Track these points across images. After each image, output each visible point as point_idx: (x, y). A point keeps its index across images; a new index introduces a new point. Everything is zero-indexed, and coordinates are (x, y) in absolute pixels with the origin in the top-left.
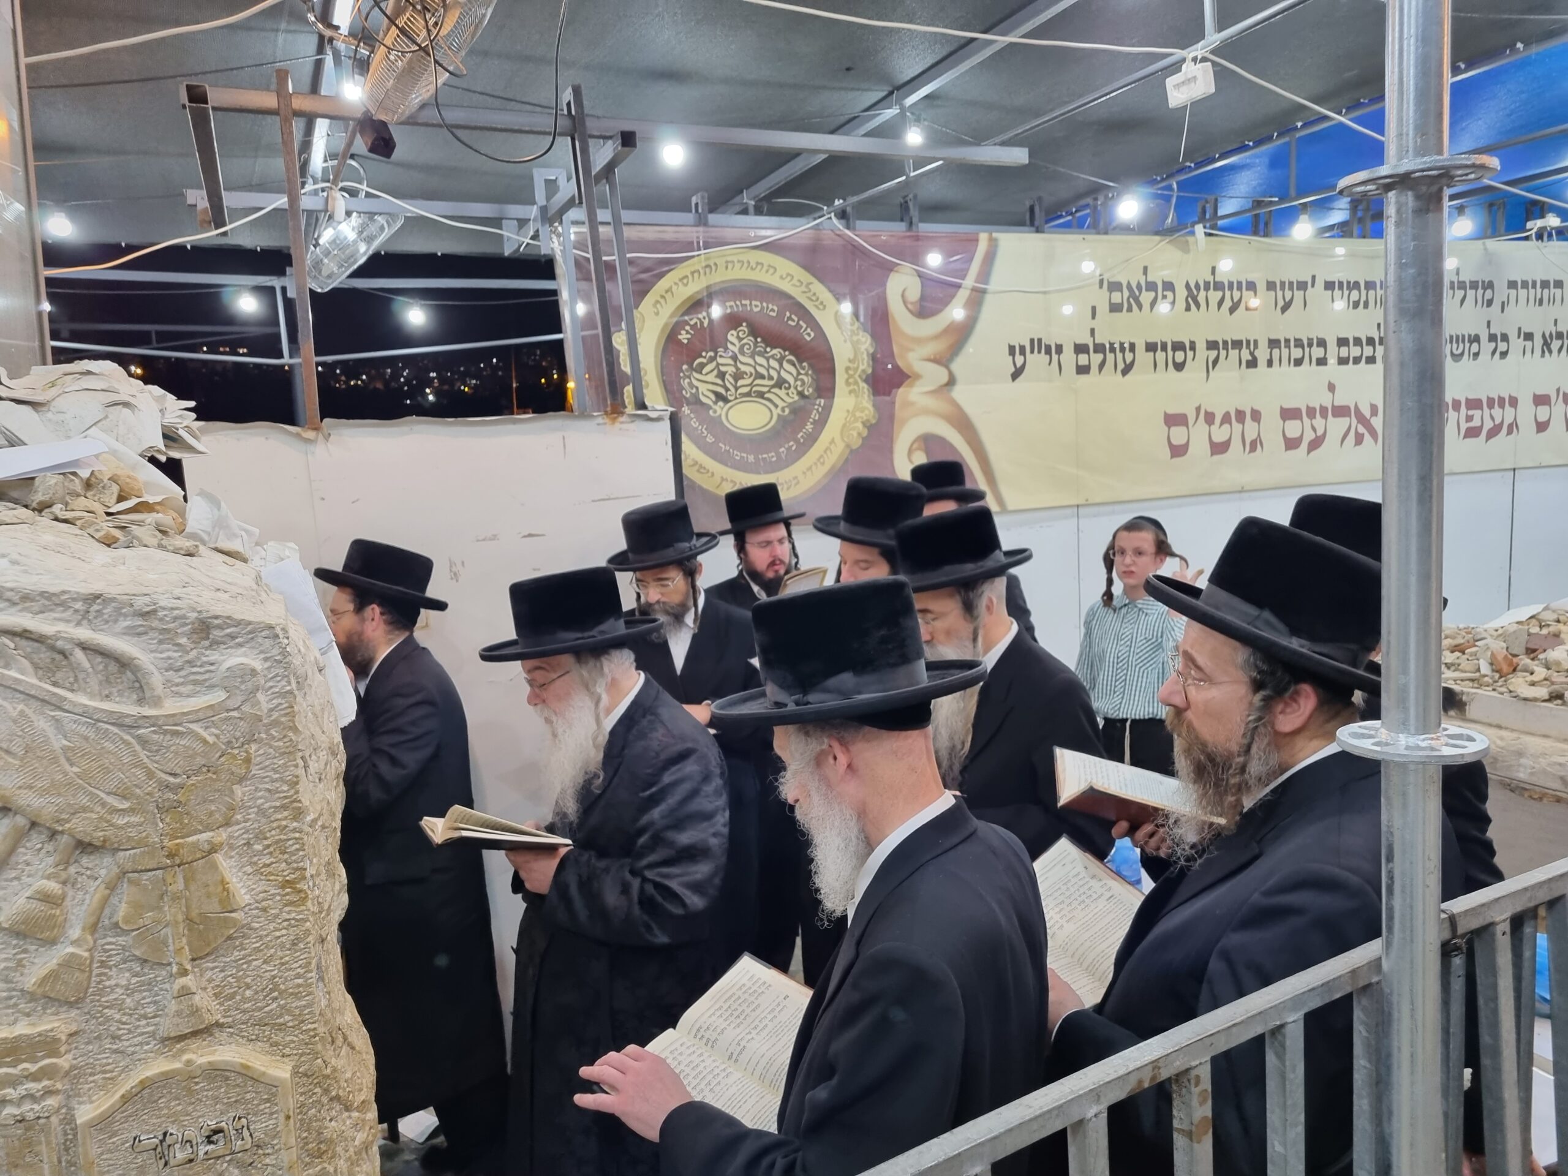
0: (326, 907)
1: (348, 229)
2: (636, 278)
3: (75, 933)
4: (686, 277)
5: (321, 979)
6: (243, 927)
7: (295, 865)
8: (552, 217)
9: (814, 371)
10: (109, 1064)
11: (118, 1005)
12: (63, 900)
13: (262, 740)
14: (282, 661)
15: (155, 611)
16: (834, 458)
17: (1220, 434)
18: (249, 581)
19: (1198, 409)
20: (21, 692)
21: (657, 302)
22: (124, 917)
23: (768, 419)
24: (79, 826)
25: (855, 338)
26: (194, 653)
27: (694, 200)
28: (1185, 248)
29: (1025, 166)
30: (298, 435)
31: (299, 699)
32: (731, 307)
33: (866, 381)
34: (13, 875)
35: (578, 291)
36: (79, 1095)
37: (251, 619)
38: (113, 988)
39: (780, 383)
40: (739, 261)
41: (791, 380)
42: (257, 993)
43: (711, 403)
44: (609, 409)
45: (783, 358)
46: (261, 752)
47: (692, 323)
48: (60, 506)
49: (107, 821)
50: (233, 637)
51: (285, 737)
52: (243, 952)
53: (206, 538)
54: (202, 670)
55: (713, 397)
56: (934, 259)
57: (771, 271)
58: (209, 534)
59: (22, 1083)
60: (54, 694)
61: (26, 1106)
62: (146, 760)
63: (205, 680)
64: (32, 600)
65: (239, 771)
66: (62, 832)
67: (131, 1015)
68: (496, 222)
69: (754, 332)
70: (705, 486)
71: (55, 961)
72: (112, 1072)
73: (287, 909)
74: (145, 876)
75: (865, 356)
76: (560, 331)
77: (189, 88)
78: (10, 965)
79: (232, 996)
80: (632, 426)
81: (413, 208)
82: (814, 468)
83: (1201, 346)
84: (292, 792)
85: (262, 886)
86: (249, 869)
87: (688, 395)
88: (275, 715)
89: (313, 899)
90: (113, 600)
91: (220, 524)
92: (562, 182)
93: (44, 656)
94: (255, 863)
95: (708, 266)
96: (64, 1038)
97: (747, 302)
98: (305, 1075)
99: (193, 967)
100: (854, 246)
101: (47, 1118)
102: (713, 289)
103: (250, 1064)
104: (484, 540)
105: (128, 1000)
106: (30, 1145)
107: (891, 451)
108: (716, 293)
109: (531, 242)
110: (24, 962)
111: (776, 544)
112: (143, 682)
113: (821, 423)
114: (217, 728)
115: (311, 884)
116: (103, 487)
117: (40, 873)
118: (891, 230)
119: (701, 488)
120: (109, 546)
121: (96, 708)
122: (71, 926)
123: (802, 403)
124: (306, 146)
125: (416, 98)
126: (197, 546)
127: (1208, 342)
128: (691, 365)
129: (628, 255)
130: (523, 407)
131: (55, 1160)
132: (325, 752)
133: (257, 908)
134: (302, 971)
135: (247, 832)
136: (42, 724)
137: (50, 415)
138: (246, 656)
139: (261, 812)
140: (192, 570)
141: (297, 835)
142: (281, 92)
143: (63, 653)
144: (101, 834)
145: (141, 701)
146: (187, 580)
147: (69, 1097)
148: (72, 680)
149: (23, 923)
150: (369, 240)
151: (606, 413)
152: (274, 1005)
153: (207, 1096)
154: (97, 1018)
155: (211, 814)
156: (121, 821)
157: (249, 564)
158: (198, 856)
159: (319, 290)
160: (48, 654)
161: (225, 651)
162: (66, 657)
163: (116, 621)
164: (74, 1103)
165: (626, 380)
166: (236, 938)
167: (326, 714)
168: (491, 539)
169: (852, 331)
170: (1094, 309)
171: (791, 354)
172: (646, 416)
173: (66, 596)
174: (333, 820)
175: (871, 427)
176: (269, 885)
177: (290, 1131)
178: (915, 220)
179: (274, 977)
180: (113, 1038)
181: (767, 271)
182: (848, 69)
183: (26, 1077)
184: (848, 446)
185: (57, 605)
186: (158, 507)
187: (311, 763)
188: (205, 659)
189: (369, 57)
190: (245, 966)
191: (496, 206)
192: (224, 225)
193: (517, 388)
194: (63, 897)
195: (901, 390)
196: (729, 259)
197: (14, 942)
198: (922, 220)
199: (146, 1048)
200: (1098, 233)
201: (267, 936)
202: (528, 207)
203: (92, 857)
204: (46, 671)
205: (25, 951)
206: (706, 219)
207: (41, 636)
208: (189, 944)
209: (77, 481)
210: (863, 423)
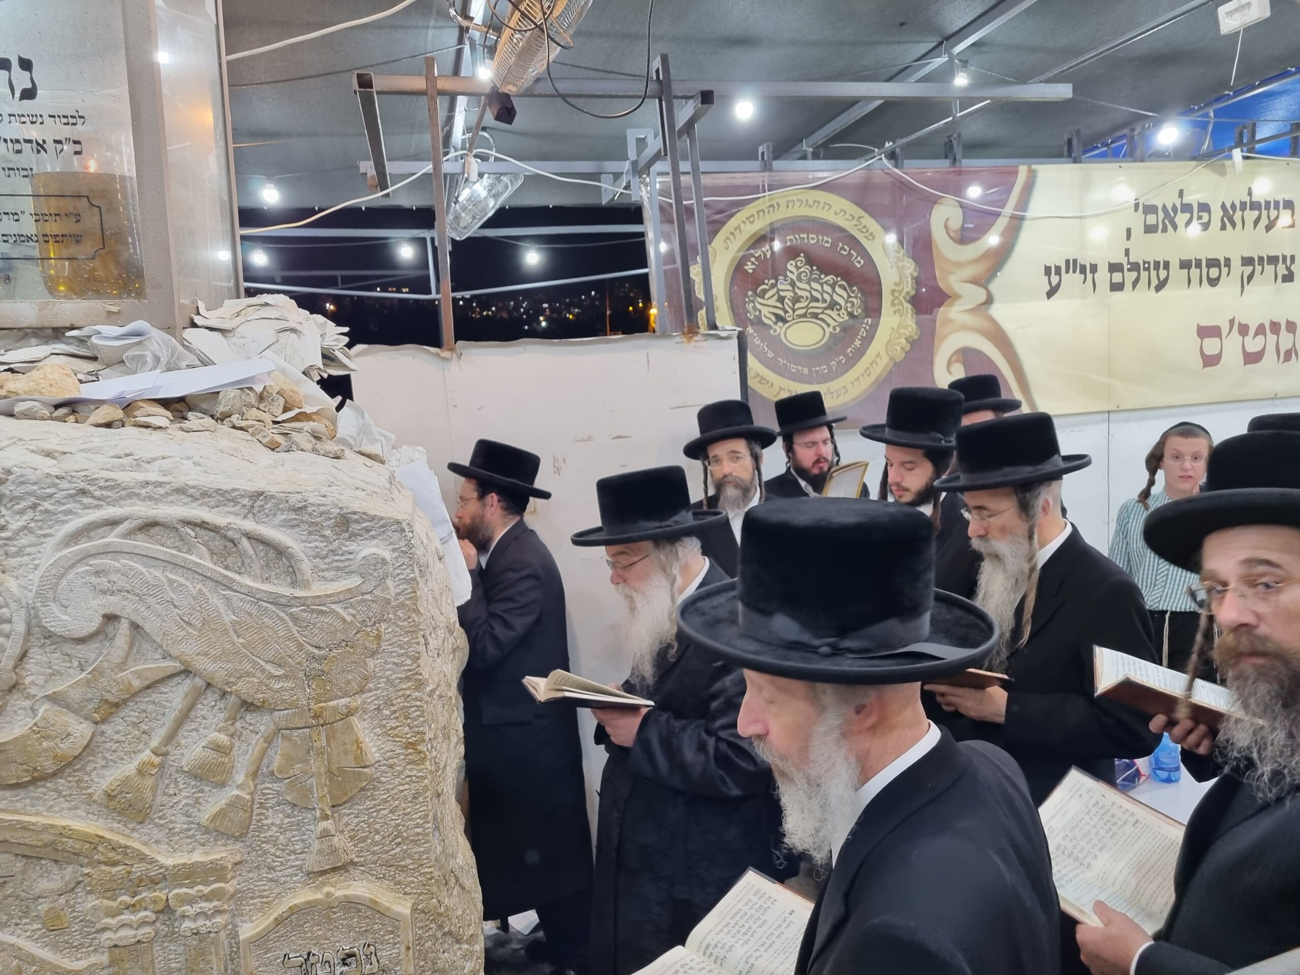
0: (441, 767)
1: (480, 189)
2: (710, 219)
3: (240, 778)
4: (753, 216)
5: (437, 828)
6: (374, 779)
7: (416, 729)
8: (641, 170)
9: (862, 295)
10: (266, 890)
11: (274, 841)
12: (230, 751)
13: (391, 619)
14: (407, 552)
15: (306, 507)
16: (878, 370)
17: (1254, 345)
18: (383, 481)
19: (1232, 322)
20: (200, 574)
21: (728, 238)
22: (278, 768)
23: (821, 336)
24: (245, 688)
25: (900, 264)
26: (336, 543)
27: (760, 149)
28: (1222, 172)
29: (1067, 102)
30: (437, 355)
31: (421, 585)
32: (791, 240)
33: (909, 302)
34: (193, 727)
35: (662, 232)
36: (241, 915)
37: (383, 515)
38: (269, 827)
39: (833, 305)
40: (798, 200)
41: (842, 302)
42: (384, 838)
43: (772, 324)
44: (686, 330)
45: (835, 283)
46: (389, 630)
47: (757, 255)
48: (237, 416)
49: (266, 686)
50: (368, 530)
51: (409, 617)
52: (373, 802)
53: (352, 442)
54: (343, 558)
55: (774, 319)
56: (974, 192)
57: (827, 207)
58: (355, 439)
59: (196, 902)
60: (226, 576)
61: (201, 922)
62: (297, 635)
63: (345, 567)
64: (210, 497)
65: (372, 646)
66: (231, 693)
67: (283, 850)
68: (596, 176)
69: (810, 261)
70: (765, 395)
71: (224, 801)
72: (268, 897)
73: (409, 767)
74: (296, 733)
75: (909, 279)
76: (646, 266)
77: (359, 76)
78: (190, 802)
79: (364, 840)
80: (705, 344)
81: (531, 168)
82: (861, 378)
83: (1236, 263)
84: (415, 665)
85: (389, 746)
86: (378, 731)
87: (752, 317)
88: (402, 598)
89: (430, 760)
90: (273, 497)
91: (364, 431)
92: (650, 140)
93: (219, 543)
94: (384, 726)
95: (772, 206)
96: (230, 866)
97: (805, 236)
98: (423, 912)
99: (333, 813)
100: (902, 183)
101: (216, 932)
102: (775, 226)
103: (377, 900)
104: (581, 441)
105: (281, 837)
106: (203, 954)
107: (932, 364)
108: (777, 229)
109: (624, 191)
110: (201, 800)
111: (821, 444)
112: (296, 567)
113: (869, 339)
114: (354, 609)
115: (429, 746)
116: (273, 400)
117: (213, 727)
118: (937, 167)
119: (761, 396)
120: (273, 450)
121: (258, 589)
122: (237, 772)
123: (852, 321)
124: (450, 119)
125: (533, 71)
126: (343, 450)
127: (1242, 258)
128: (755, 292)
129: (705, 199)
130: (614, 331)
131: (223, 968)
132: (443, 631)
133: (385, 765)
134: (421, 822)
135: (378, 698)
136: (216, 601)
137: (234, 340)
138: (378, 547)
139: (389, 682)
140: (337, 471)
141: (418, 703)
142: (430, 78)
143: (232, 541)
144: (260, 696)
145: (293, 584)
146: (332, 480)
147: (234, 916)
148: (239, 564)
149: (199, 768)
150: (496, 196)
151: (683, 333)
152: (398, 850)
153: (342, 924)
154: (257, 851)
155: (349, 682)
156: (277, 686)
157: (386, 466)
158: (338, 718)
159: (458, 239)
160: (222, 542)
161: (361, 543)
162: (235, 545)
163: (275, 515)
164: (238, 920)
165: (700, 305)
166: (368, 790)
167: (444, 597)
168: (586, 440)
169: (898, 258)
170: (1129, 231)
171: (843, 279)
172: (717, 335)
173: (236, 493)
174: (449, 690)
175: (913, 343)
176: (395, 746)
177: (409, 960)
178: (958, 157)
179: (398, 825)
180: (269, 868)
181: (823, 208)
182: (901, 24)
183: (201, 897)
184: (892, 359)
185: (228, 500)
186: (315, 417)
187: (430, 641)
188: (345, 549)
189: (497, 41)
190: (375, 814)
191: (596, 163)
192: (387, 188)
193: (610, 315)
194: (231, 748)
195: (942, 309)
196: (790, 198)
197: (193, 783)
198: (964, 157)
199: (295, 878)
200: (1135, 161)
201: (393, 789)
202: (623, 163)
203: (254, 715)
204: (219, 556)
205: (202, 791)
206: (771, 164)
207: (216, 527)
208: (330, 792)
209: (252, 395)
210: (906, 339)
